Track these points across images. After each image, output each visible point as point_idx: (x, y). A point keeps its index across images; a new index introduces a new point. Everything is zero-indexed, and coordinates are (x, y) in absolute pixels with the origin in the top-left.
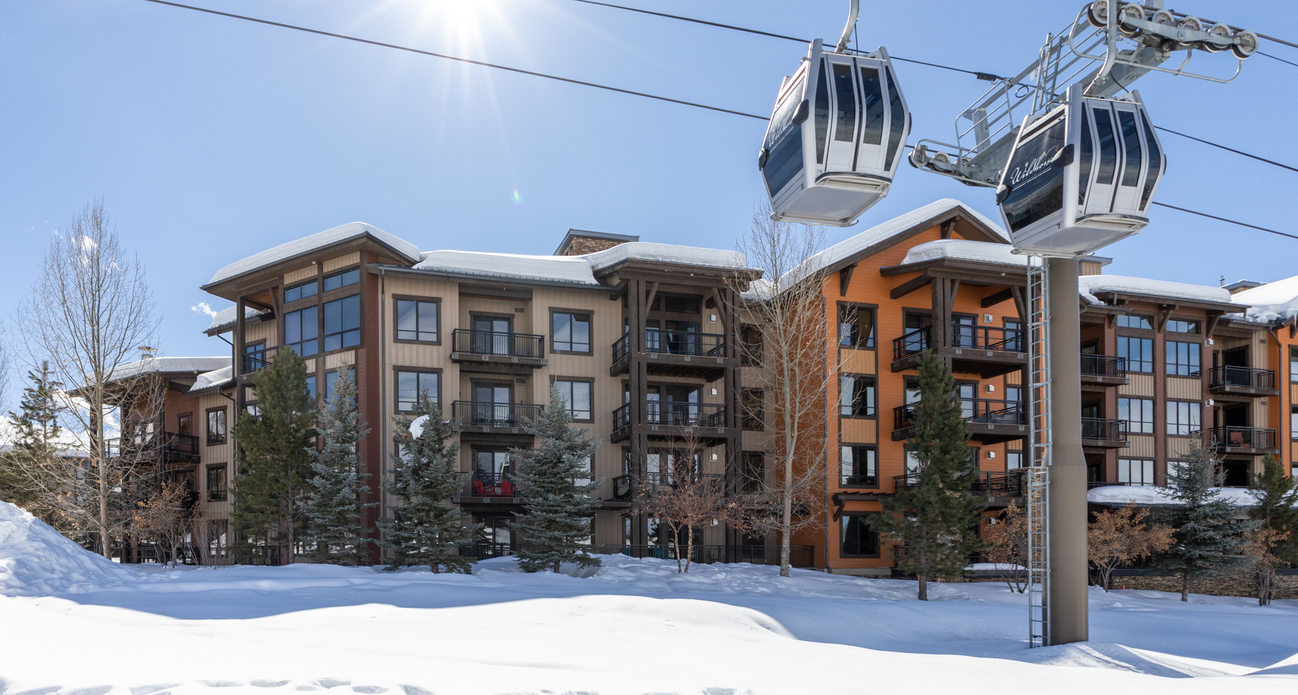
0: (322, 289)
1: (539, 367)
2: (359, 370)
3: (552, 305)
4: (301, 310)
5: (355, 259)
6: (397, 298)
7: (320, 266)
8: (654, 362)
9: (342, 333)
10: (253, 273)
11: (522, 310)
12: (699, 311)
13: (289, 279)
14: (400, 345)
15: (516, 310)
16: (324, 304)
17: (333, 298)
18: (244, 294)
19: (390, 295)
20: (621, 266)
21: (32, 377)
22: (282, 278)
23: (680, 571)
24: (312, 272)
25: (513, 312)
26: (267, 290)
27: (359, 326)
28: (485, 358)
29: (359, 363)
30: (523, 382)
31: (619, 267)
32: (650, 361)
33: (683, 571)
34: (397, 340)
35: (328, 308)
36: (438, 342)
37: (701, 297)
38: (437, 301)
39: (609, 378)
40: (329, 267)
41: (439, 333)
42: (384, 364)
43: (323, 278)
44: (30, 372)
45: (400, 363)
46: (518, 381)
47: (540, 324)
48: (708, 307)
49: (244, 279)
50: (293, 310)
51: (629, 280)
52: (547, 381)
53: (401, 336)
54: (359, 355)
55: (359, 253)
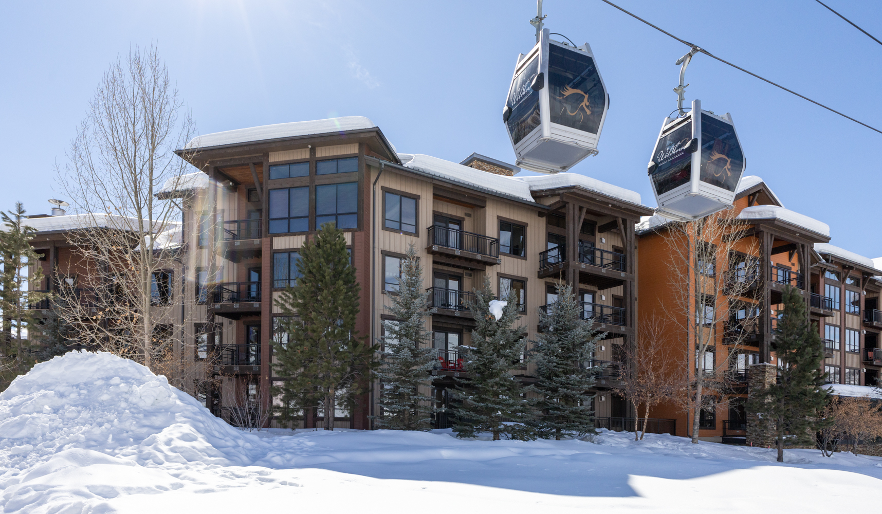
0: (314, 172)
1: (491, 264)
2: (356, 251)
3: (499, 215)
4: (289, 189)
5: (354, 149)
6: (386, 190)
7: (313, 151)
8: (584, 271)
9: (337, 215)
10: (241, 146)
11: (469, 215)
12: (593, 234)
13: (274, 158)
14: (387, 233)
15: (466, 215)
16: (316, 185)
17: (327, 182)
18: (218, 164)
19: (380, 187)
20: (566, 191)
21: (5, 218)
22: (266, 155)
23: (637, 439)
24: (305, 154)
25: (463, 216)
26: (248, 164)
27: (356, 210)
28: (457, 252)
29: (356, 244)
30: (470, 275)
31: (561, 192)
32: (581, 270)
33: (639, 438)
34: (385, 228)
35: (321, 192)
36: (417, 234)
37: (595, 223)
38: (416, 198)
39: (537, 279)
40: (321, 153)
41: (417, 225)
42: (374, 248)
43: (314, 163)
44: (3, 213)
45: (387, 249)
46: (467, 274)
47: (491, 229)
48: (600, 231)
49: (229, 151)
50: (281, 187)
51: (568, 203)
52: (495, 277)
53: (388, 224)
54: (356, 237)
55: (358, 144)
